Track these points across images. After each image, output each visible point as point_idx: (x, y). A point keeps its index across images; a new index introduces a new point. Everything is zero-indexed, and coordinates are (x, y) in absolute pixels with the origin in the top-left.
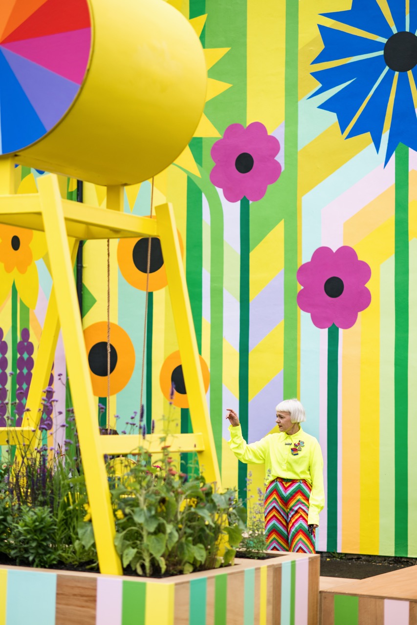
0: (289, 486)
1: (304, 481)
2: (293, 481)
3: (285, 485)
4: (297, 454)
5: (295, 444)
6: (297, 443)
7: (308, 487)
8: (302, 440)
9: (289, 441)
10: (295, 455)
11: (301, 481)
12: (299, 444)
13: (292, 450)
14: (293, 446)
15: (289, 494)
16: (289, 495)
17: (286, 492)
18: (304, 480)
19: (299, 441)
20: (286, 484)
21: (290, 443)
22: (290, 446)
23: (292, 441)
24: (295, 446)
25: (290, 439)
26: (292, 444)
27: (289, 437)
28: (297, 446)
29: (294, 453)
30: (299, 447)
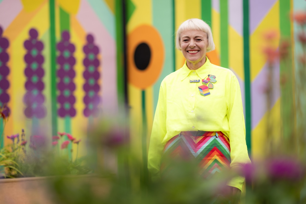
0: (200, 142)
1: (221, 134)
2: (206, 135)
3: (195, 141)
4: (209, 94)
5: (203, 81)
6: (206, 79)
7: (225, 140)
9: (194, 77)
10: (206, 95)
11: (217, 135)
12: (208, 79)
14: (201, 84)
15: (201, 153)
16: (201, 155)
17: (196, 151)
18: (221, 132)
19: (209, 76)
20: (196, 139)
21: (198, 79)
22: (198, 83)
23: (199, 77)
24: (204, 83)
25: (196, 74)
26: (199, 80)
27: (194, 72)
28: (207, 83)
29: (204, 92)
30: (209, 83)
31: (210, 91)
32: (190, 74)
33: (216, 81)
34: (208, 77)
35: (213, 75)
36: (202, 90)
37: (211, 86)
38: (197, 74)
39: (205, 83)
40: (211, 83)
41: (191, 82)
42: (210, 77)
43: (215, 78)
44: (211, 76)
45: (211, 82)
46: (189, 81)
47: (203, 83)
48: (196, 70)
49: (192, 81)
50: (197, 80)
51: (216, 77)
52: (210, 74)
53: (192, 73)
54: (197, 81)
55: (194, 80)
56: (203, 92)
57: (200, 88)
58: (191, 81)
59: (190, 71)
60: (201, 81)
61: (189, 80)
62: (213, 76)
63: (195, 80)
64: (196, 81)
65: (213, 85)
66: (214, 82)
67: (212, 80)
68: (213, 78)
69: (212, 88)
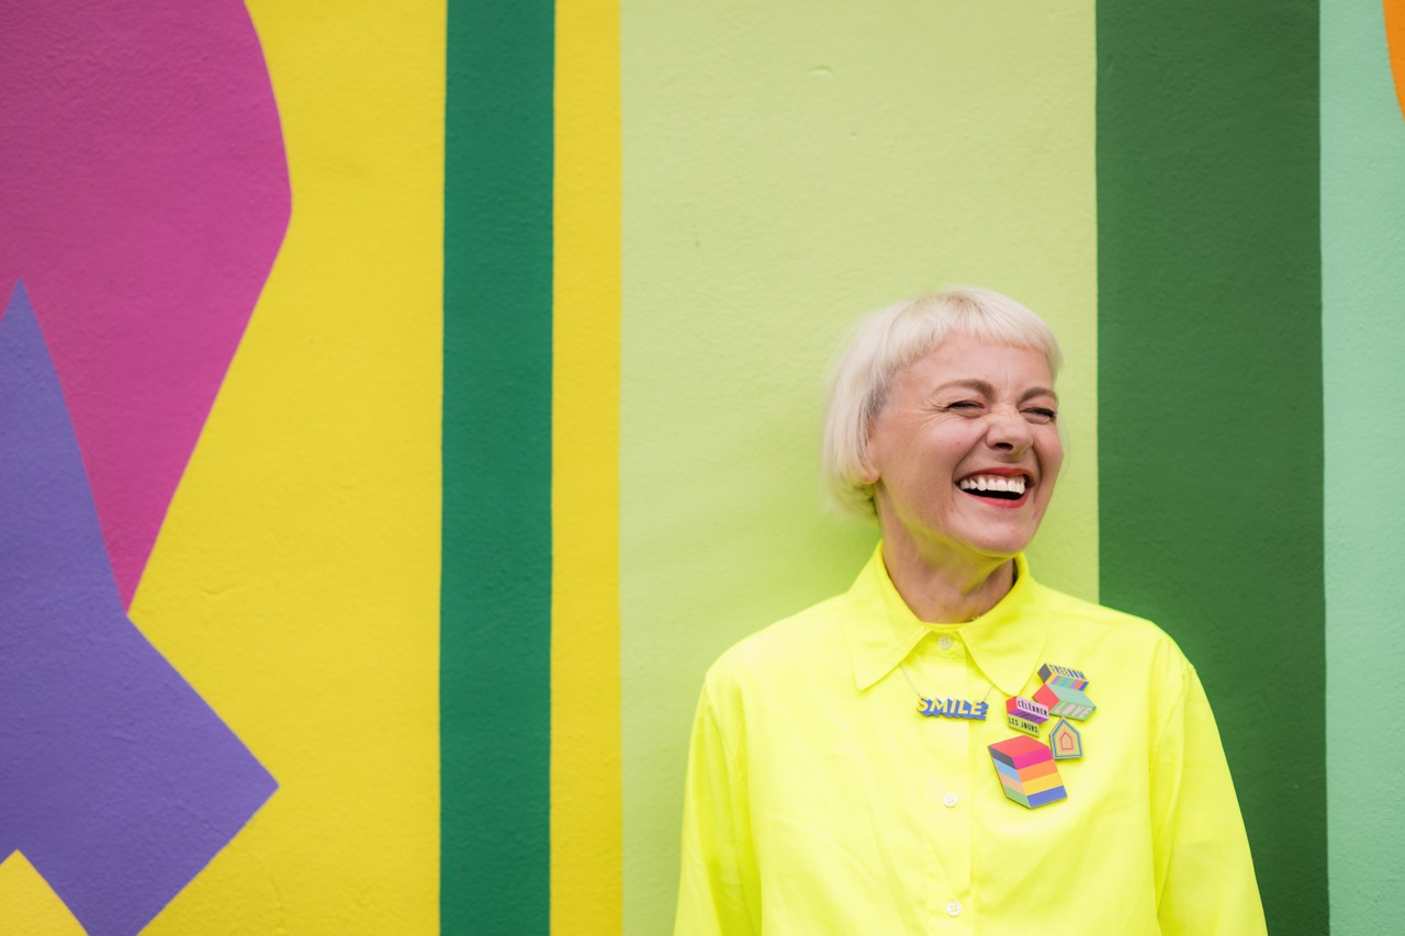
4: (1058, 794)
5: (1013, 706)
6: (1028, 696)
8: (1061, 659)
9: (948, 680)
10: (1038, 800)
12: (1046, 697)
13: (1003, 755)
14: (999, 728)
19: (1044, 673)
21: (973, 699)
22: (976, 724)
23: (980, 673)
24: (1021, 721)
25: (964, 654)
26: (984, 707)
27: (946, 639)
28: (1040, 720)
29: (1025, 784)
30: (1053, 722)
31: (1066, 774)
33: (1094, 708)
34: (1038, 682)
35: (1072, 668)
36: (1013, 766)
37: (1066, 741)
38: (968, 656)
39: (1028, 722)
40: (1063, 725)
41: (930, 711)
42: (1054, 682)
43: (1083, 686)
44: (1058, 678)
45: (1065, 713)
46: (915, 704)
47: (1011, 722)
48: (961, 630)
49: (935, 703)
50: (967, 706)
51: (1089, 677)
52: (1051, 661)
53: (935, 647)
54: (973, 712)
55: (950, 702)
56: (1025, 779)
57: (1001, 754)
58: (930, 703)
59: (922, 629)
60: (997, 710)
61: (917, 700)
62: (1073, 673)
63: (953, 700)
64: (961, 711)
65: (1078, 734)
66: (1081, 717)
67: (1068, 704)
68: (1072, 687)
69: (1077, 752)
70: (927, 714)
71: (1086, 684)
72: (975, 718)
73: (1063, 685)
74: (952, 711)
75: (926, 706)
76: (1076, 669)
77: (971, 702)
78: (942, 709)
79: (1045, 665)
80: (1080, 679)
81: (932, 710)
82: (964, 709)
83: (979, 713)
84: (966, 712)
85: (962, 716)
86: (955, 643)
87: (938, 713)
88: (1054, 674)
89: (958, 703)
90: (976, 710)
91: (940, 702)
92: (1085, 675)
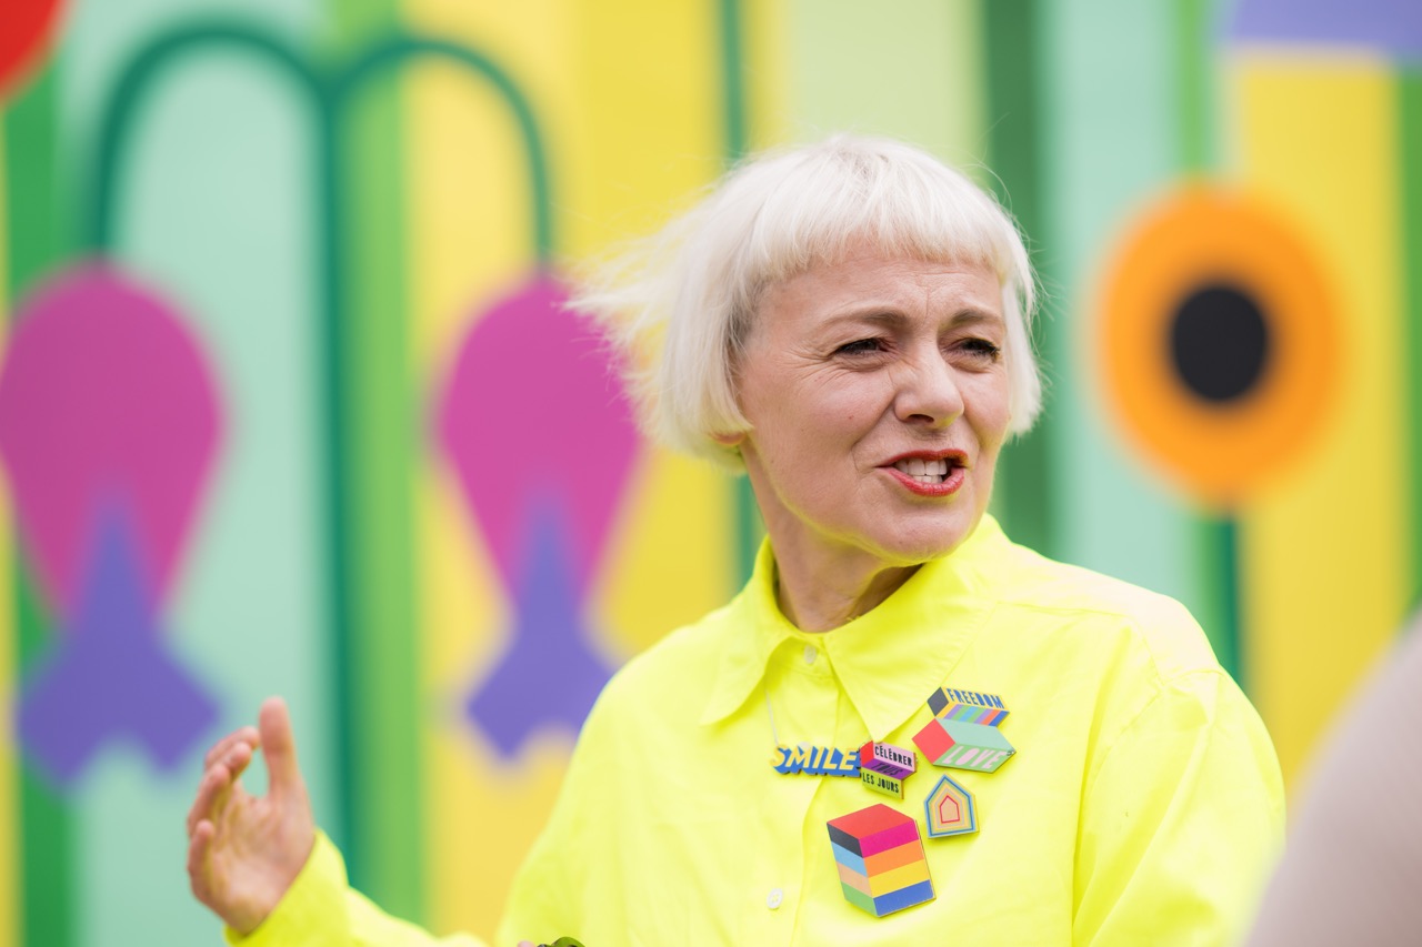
8: (968, 679)
24: (878, 777)
29: (874, 880)
31: (940, 863)
32: (776, 667)
33: (1011, 753)
34: (927, 716)
35: (984, 692)
36: (859, 853)
37: (949, 807)
39: (887, 780)
40: (946, 785)
41: (788, 769)
42: (948, 717)
43: (998, 719)
44: (957, 708)
45: (957, 763)
46: (767, 754)
48: (827, 636)
49: (795, 756)
50: (837, 757)
51: (1008, 705)
52: (950, 684)
54: (844, 766)
56: (872, 872)
57: (843, 834)
58: (787, 753)
62: (983, 699)
63: (820, 748)
64: (828, 765)
65: (969, 797)
66: (987, 767)
67: (967, 748)
68: (978, 721)
69: (966, 824)
70: (783, 770)
71: (1003, 715)
72: (844, 774)
73: (964, 719)
74: (816, 765)
75: (783, 756)
76: (989, 693)
77: (842, 751)
78: (802, 763)
79: (940, 691)
80: (994, 707)
81: (789, 764)
82: (832, 762)
83: (851, 767)
84: (834, 766)
85: (826, 773)
86: (819, 656)
87: (797, 769)
88: (953, 703)
89: (826, 751)
90: (849, 763)
91: (801, 752)
92: (1004, 700)
